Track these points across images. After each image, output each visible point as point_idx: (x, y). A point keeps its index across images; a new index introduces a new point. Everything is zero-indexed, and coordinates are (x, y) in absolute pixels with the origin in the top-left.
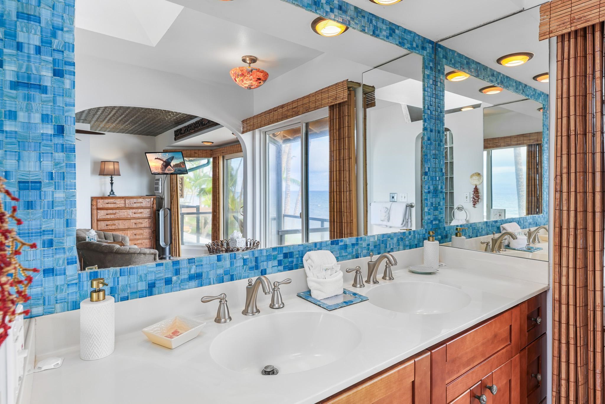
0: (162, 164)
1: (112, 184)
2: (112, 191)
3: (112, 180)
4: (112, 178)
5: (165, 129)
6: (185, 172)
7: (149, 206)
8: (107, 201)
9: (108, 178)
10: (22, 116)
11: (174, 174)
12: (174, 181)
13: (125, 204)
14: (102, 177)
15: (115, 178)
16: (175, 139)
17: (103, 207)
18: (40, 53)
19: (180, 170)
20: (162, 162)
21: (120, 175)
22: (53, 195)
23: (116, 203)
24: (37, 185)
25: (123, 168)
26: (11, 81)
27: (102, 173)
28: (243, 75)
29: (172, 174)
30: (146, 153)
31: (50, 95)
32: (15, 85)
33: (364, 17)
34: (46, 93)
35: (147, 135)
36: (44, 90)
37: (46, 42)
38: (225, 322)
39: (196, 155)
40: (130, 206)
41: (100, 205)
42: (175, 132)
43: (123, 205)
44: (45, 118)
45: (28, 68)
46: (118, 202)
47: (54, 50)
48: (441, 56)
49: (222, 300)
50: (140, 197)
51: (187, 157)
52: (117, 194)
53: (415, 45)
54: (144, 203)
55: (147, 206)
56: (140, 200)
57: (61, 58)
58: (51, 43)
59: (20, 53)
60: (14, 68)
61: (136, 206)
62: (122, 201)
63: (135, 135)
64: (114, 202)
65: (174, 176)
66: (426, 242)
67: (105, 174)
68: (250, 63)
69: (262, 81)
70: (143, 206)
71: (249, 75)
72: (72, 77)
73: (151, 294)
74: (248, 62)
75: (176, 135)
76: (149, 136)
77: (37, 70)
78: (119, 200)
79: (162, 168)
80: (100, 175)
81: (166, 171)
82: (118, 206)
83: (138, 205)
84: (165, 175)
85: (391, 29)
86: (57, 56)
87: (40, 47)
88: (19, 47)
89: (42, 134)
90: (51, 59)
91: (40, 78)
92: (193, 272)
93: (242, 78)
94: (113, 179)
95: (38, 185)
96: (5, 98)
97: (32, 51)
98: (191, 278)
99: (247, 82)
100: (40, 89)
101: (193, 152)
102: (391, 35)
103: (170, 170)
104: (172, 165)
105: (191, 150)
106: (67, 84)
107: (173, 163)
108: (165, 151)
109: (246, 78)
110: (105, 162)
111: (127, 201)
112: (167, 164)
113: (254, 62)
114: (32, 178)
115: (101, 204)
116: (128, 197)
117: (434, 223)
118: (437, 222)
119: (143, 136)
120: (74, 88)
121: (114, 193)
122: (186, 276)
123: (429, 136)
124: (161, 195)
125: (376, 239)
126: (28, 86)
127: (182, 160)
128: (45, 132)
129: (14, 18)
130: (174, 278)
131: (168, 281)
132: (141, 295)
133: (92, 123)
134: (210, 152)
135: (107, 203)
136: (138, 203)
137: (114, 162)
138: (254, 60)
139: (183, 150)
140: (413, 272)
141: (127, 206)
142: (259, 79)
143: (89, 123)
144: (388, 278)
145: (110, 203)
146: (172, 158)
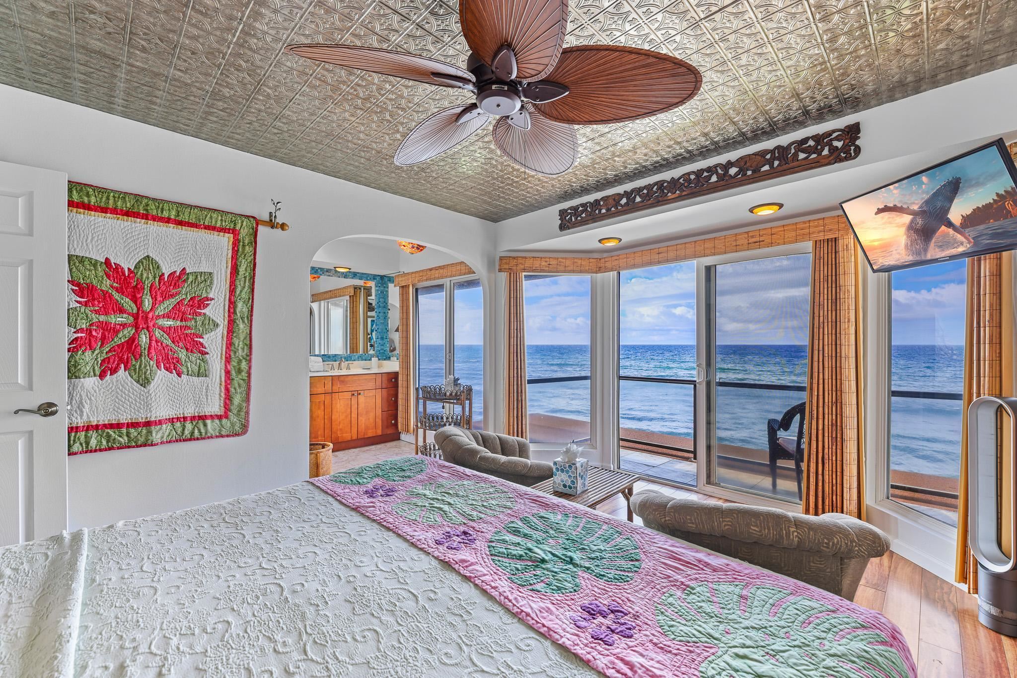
0: (911, 228)
112: (930, 220)
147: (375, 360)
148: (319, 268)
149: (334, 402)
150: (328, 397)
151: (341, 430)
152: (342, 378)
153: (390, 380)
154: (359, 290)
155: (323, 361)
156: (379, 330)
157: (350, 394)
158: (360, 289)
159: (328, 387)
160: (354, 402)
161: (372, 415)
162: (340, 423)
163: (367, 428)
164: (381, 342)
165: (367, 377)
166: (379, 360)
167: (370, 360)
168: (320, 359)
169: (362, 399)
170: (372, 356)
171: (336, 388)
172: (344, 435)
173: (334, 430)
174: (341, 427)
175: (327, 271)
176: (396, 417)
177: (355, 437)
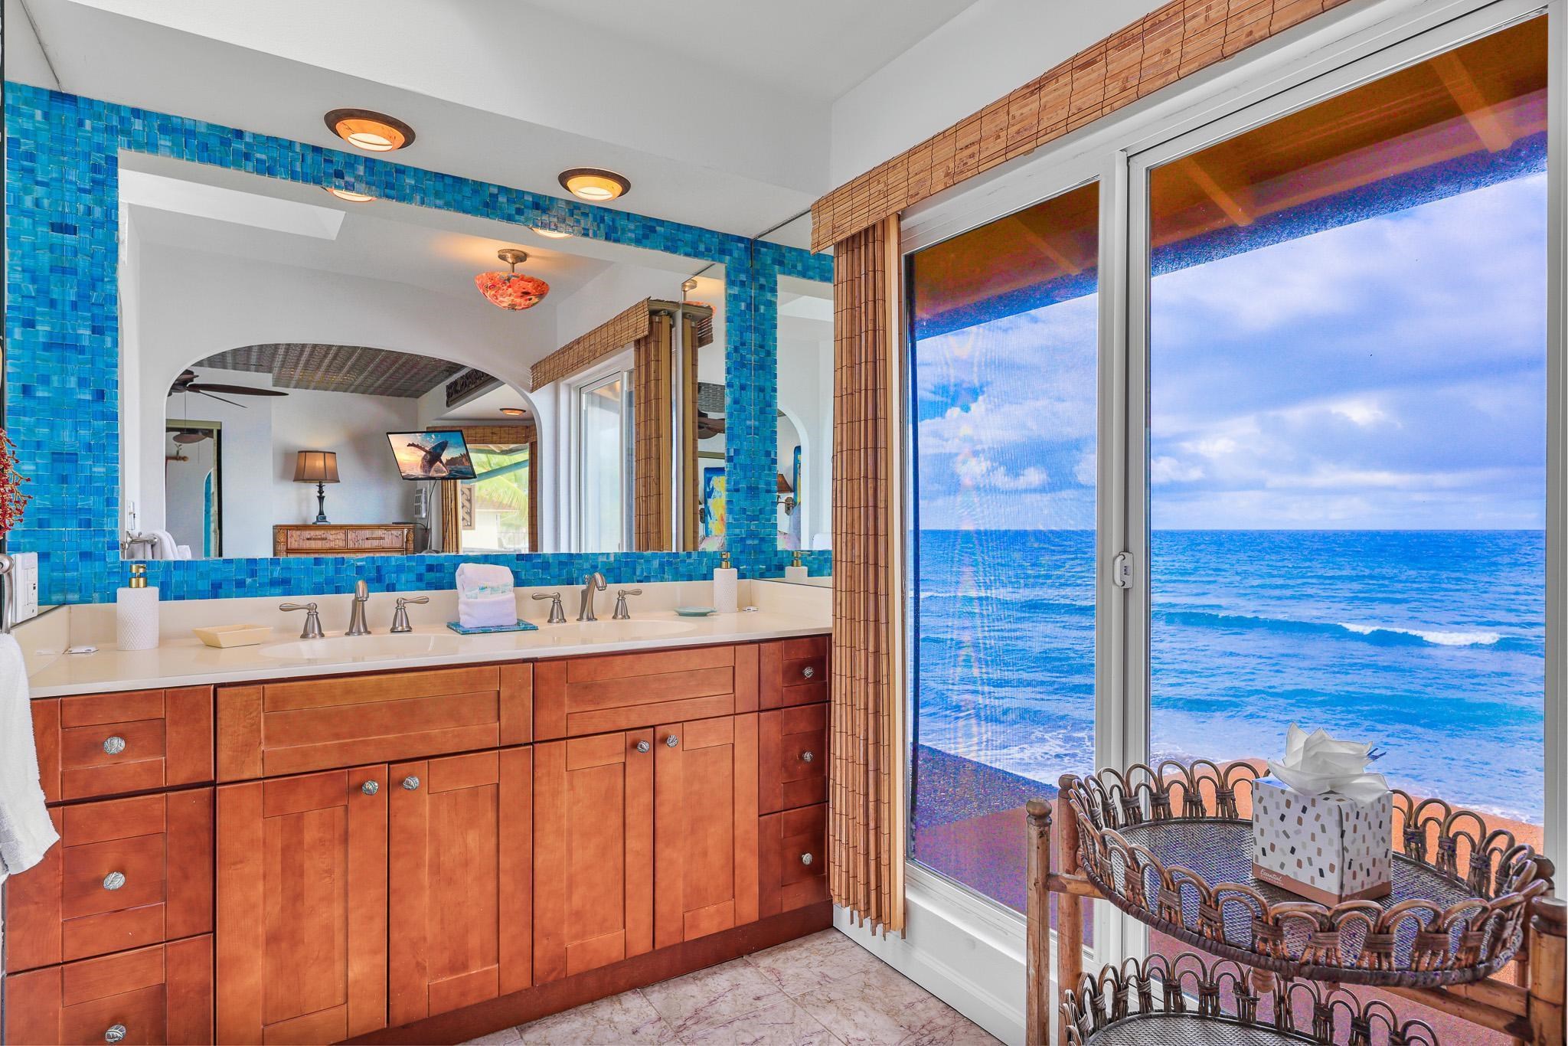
0: (424, 458)
1: (321, 498)
2: (321, 513)
3: (321, 492)
4: (320, 487)
5: (430, 381)
6: (470, 475)
7: (398, 545)
8: (307, 534)
9: (314, 489)
10: (55, 380)
11: (451, 479)
12: (450, 493)
13: (346, 540)
14: (303, 485)
15: (328, 488)
16: (448, 405)
17: (300, 547)
18: (76, 309)
19: (461, 472)
20: (424, 453)
21: (339, 481)
22: (91, 469)
23: (326, 539)
24: (72, 458)
25: (346, 467)
26: (44, 343)
27: (301, 476)
28: (493, 286)
29: (443, 478)
30: (388, 433)
31: (88, 356)
32: (48, 347)
33: (585, 215)
34: (84, 354)
35: (399, 396)
36: (81, 350)
37: (83, 296)
38: (314, 637)
39: (495, 438)
40: (356, 546)
41: (293, 544)
42: (449, 387)
43: (341, 544)
44: (82, 383)
45: (63, 326)
46: (331, 537)
47: (93, 304)
48: (769, 261)
49: (312, 610)
50: (379, 527)
51: (475, 442)
52: (332, 519)
53: (702, 247)
54: (387, 540)
55: (394, 546)
56: (379, 533)
57: (101, 312)
58: (89, 297)
59: (53, 310)
60: (48, 328)
61: (370, 546)
62: (341, 535)
63: (373, 396)
64: (323, 536)
65: (451, 483)
66: (717, 571)
67: (305, 478)
68: (513, 264)
69: (533, 297)
70: (386, 546)
71: (505, 287)
72: (115, 333)
73: (216, 596)
74: (510, 261)
75: (449, 395)
76: (403, 398)
77: (74, 329)
78: (333, 532)
79: (423, 467)
80: (295, 480)
81: (433, 474)
82: (332, 545)
83: (375, 543)
84: (433, 482)
85: (644, 227)
86: (96, 310)
87: (76, 302)
88: (53, 304)
89: (80, 400)
90: (89, 314)
91: (78, 337)
92: (276, 575)
93: (493, 292)
94: (324, 489)
95: (74, 457)
96: (38, 362)
97: (68, 308)
98: (274, 583)
99: (505, 299)
100: (76, 349)
101: (488, 431)
102: (646, 237)
103: (440, 470)
104: (444, 461)
105: (484, 427)
106: (108, 342)
107: (446, 456)
108: (430, 431)
109: (500, 292)
110: (306, 452)
111: (351, 535)
112: (433, 457)
113: (521, 261)
114: (66, 450)
115: (295, 540)
116: (352, 526)
117: (749, 542)
118: (756, 542)
119: (390, 397)
120: (117, 346)
121: (325, 518)
122: (267, 580)
123: (737, 395)
124: (425, 523)
125: (612, 559)
126: (63, 346)
127: (461, 451)
128: (82, 397)
129: (47, 273)
130: (249, 581)
131: (240, 584)
132: (202, 596)
133: (276, 370)
134: (524, 431)
135: (308, 539)
136: (373, 539)
137: (324, 453)
138: (521, 257)
139: (464, 427)
140: (681, 614)
141: (351, 545)
142: (527, 293)
143: (270, 372)
144: (620, 616)
145: (315, 539)
146: (443, 446)
147: (725, 576)
148: (502, 189)
149: (542, 787)
150: (516, 763)
151: (578, 915)
152: (582, 671)
153: (793, 672)
154: (666, 321)
155: (519, 582)
156: (742, 459)
157: (620, 741)
158: (671, 315)
159: (517, 716)
160: (638, 777)
161: (715, 834)
162: (571, 885)
163: (696, 898)
164: (745, 504)
165: (695, 660)
166: (742, 576)
167: (708, 576)
168: (505, 574)
169: (672, 765)
170: (716, 561)
171: (551, 721)
172: (594, 940)
173: (543, 922)
174: (577, 901)
175: (536, 206)
176: (817, 836)
177: (641, 945)
